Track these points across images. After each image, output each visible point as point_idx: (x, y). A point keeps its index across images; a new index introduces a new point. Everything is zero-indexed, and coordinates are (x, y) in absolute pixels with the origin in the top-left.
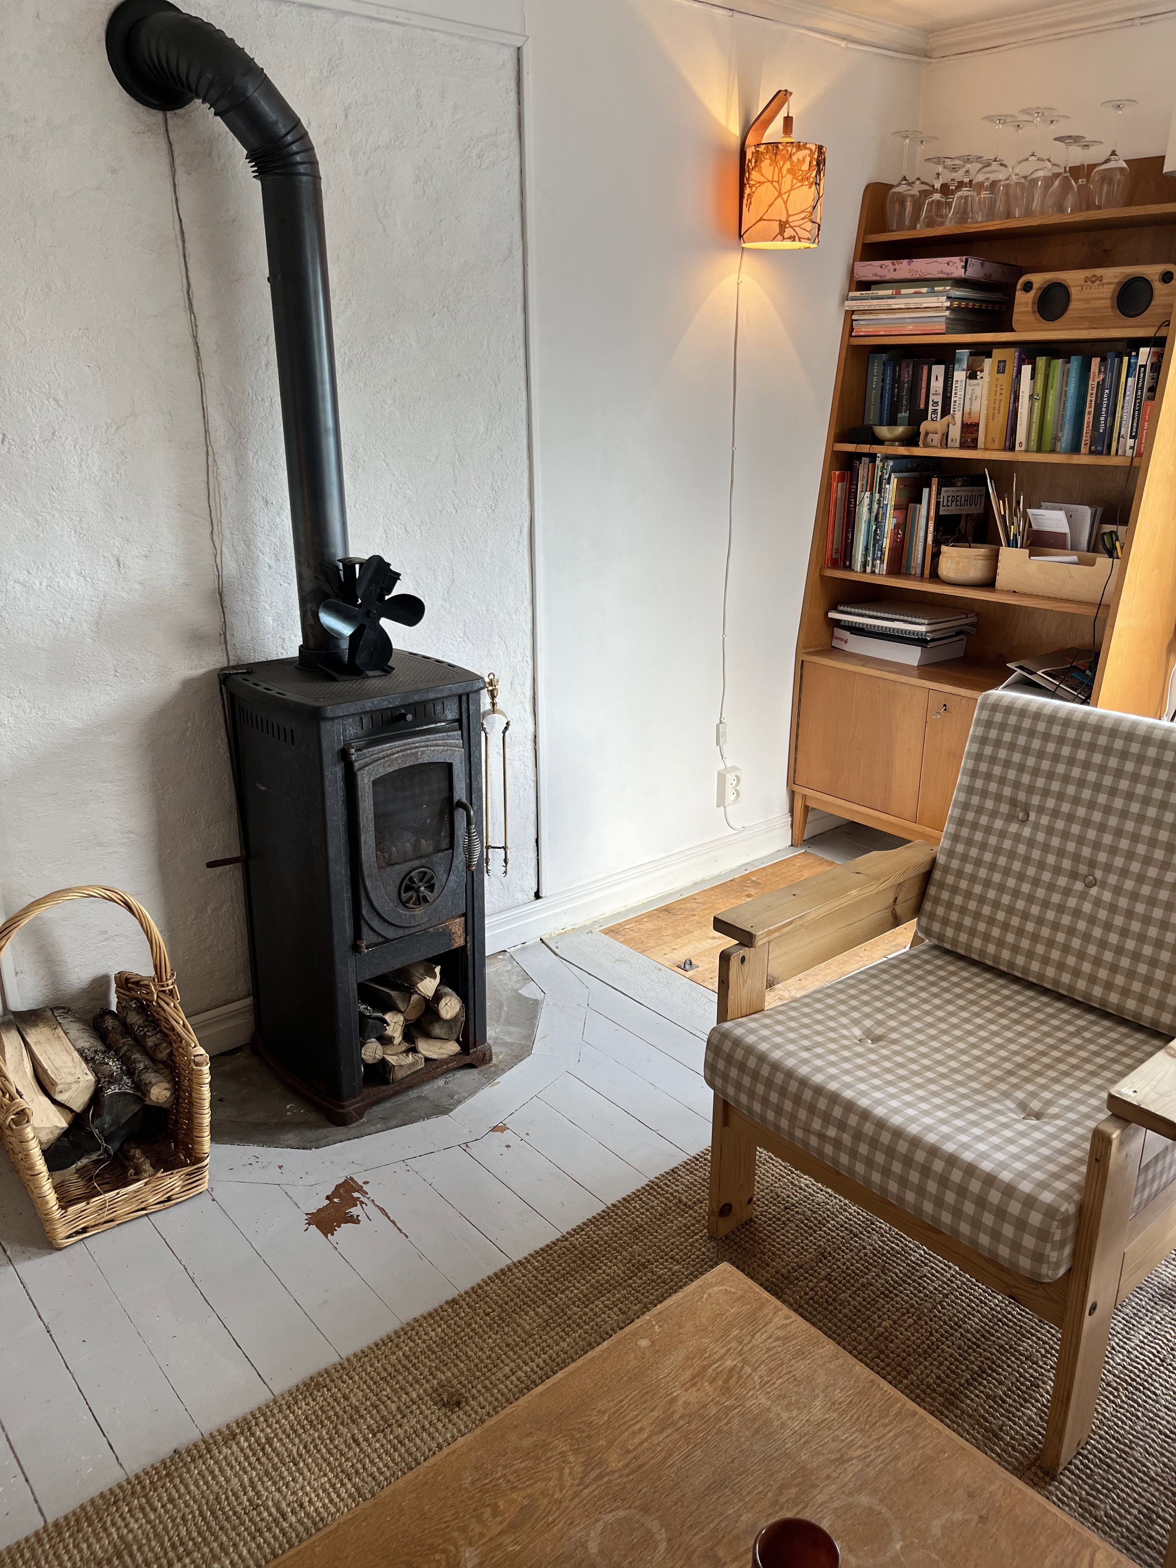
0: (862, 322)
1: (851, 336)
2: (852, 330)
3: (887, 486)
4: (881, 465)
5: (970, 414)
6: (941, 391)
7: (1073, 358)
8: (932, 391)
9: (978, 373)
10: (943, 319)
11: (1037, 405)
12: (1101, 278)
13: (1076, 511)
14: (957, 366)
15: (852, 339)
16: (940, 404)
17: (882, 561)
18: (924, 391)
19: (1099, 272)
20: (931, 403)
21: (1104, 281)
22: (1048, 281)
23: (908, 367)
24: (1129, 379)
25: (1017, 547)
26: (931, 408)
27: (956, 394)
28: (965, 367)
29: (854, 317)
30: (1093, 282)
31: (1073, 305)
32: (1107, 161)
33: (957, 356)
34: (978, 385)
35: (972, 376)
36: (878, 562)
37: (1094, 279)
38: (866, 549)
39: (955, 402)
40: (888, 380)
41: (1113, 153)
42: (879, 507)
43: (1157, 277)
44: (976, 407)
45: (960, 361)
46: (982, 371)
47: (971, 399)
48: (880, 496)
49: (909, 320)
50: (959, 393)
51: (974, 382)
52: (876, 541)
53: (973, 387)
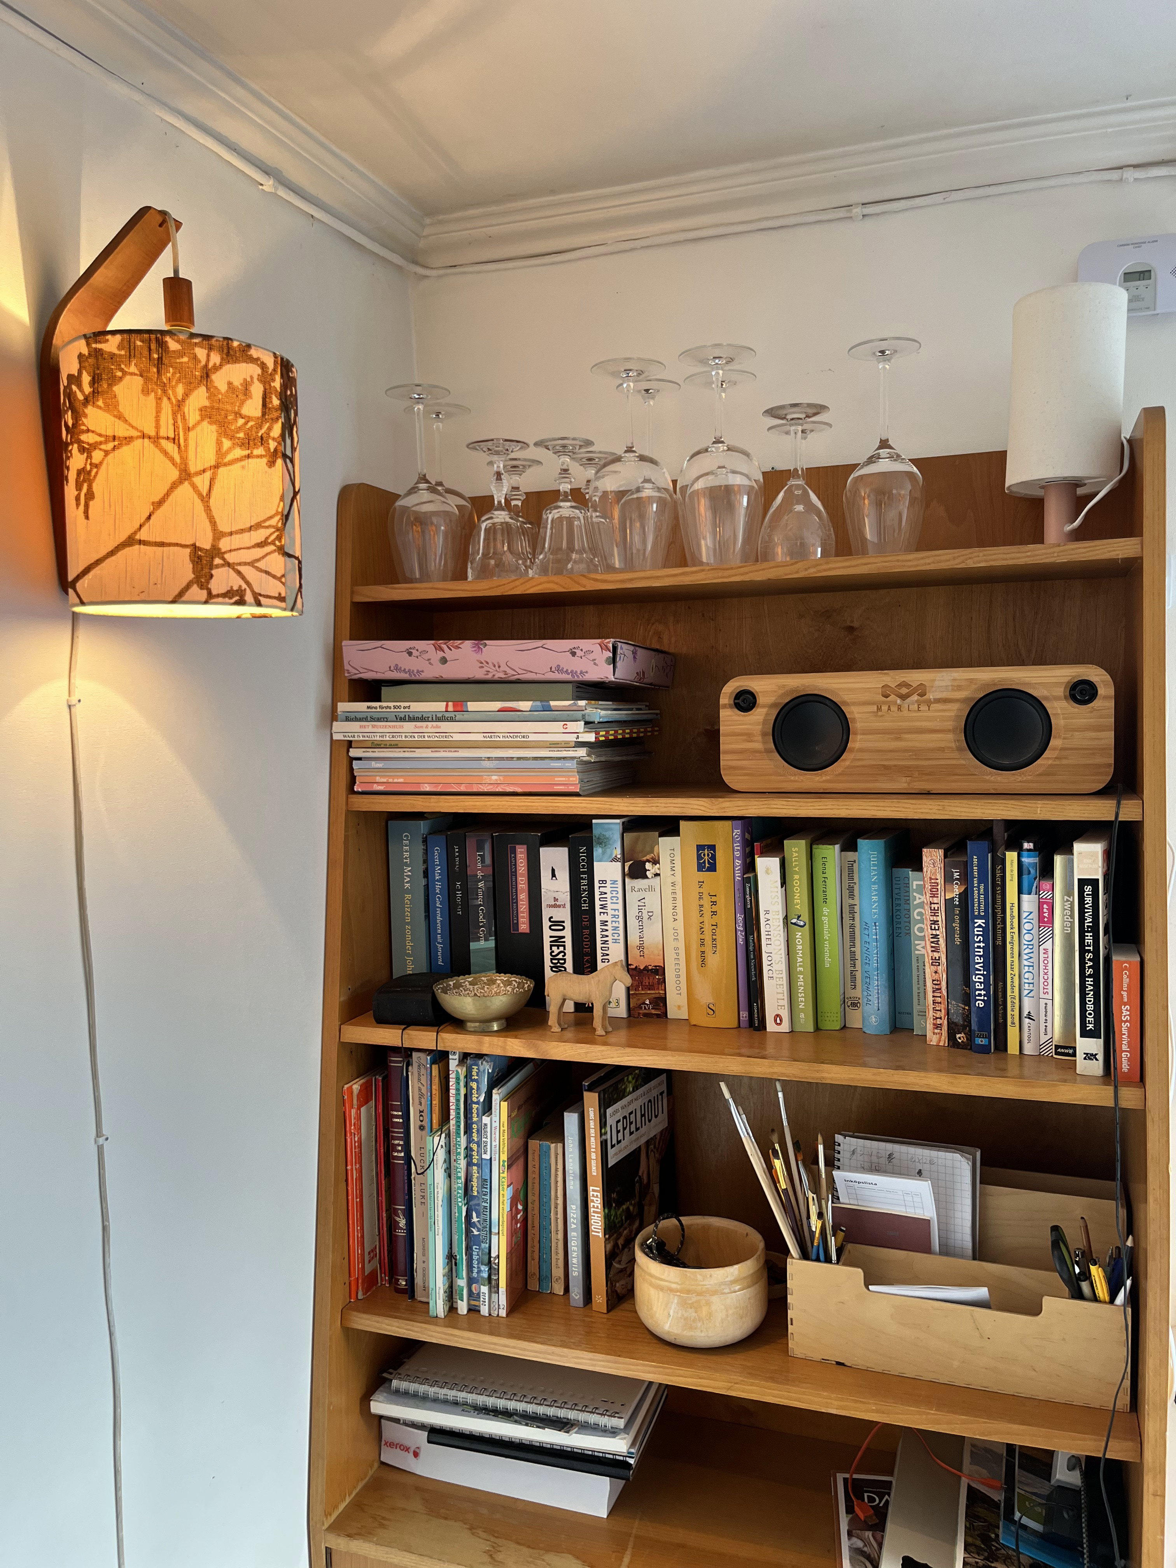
0: (376, 765)
1: (351, 791)
2: (353, 779)
3: (486, 1120)
4: (462, 1071)
5: (641, 947)
6: (565, 897)
7: (862, 843)
8: (546, 900)
9: (648, 866)
10: (572, 765)
11: (801, 938)
12: (922, 691)
13: (931, 1163)
14: (597, 852)
15: (354, 799)
16: (568, 925)
17: (494, 1287)
18: (523, 897)
19: (916, 677)
20: (546, 924)
21: (931, 696)
22: (793, 691)
23: (480, 848)
24: (1025, 897)
25: (828, 1260)
26: (547, 934)
27: (603, 907)
28: (618, 852)
29: (356, 754)
30: (903, 697)
31: (856, 742)
32: (872, 460)
33: (596, 832)
34: (651, 889)
35: (637, 871)
36: (485, 1289)
37: (904, 691)
38: (451, 1257)
39: (604, 923)
40: (438, 873)
41: (884, 444)
42: (469, 1164)
43: (1060, 691)
44: (652, 935)
45: (604, 842)
46: (655, 862)
47: (640, 918)
48: (470, 1140)
50: (610, 906)
51: (640, 883)
52: (471, 1241)
53: (641, 895)
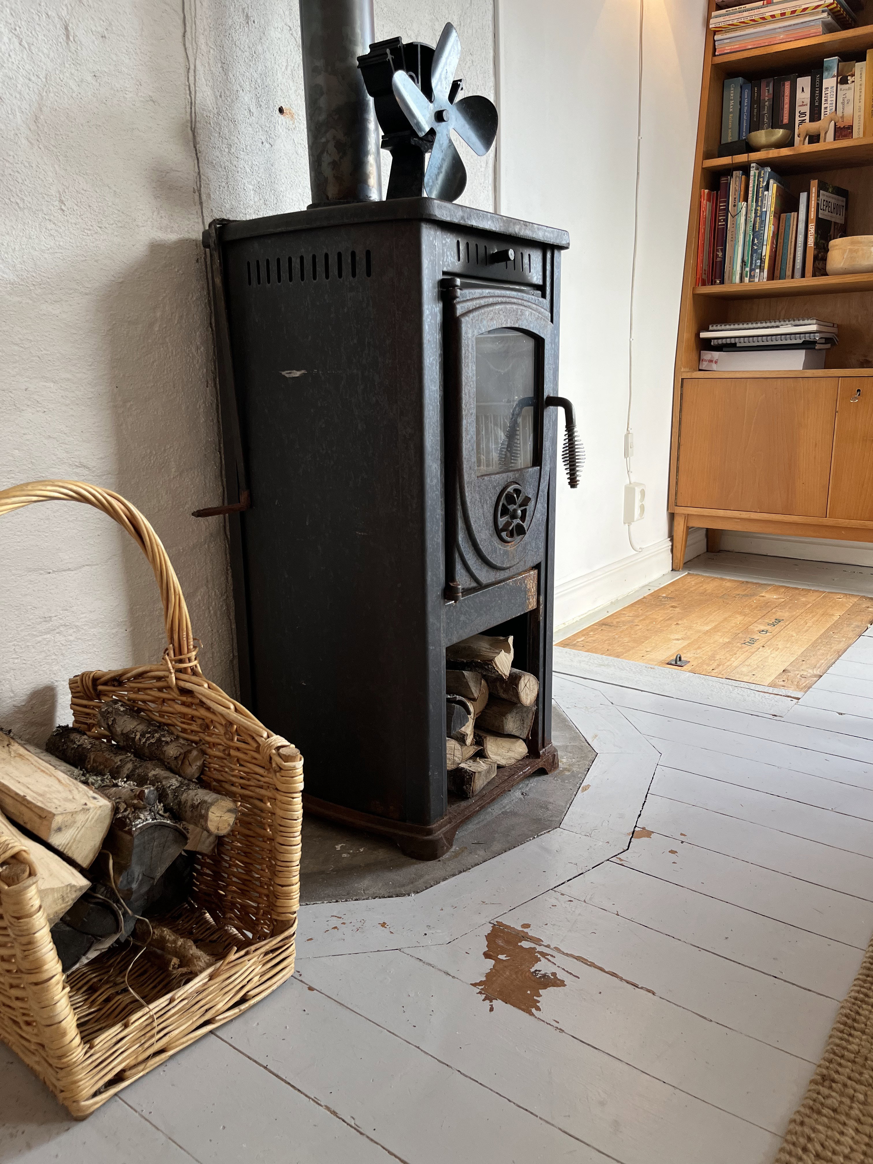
0: (726, 41)
1: (714, 55)
2: (715, 50)
3: (766, 193)
4: (757, 172)
5: (842, 117)
6: (808, 101)
8: (798, 102)
9: (849, 78)
14: (825, 74)
15: (715, 58)
16: (808, 114)
17: (761, 268)
18: (787, 107)
20: (797, 114)
23: (768, 86)
26: (798, 119)
27: (826, 100)
28: (835, 73)
29: (717, 37)
33: (825, 65)
34: (849, 89)
35: (843, 80)
36: (758, 271)
38: (743, 261)
39: (826, 108)
40: (746, 102)
42: (756, 216)
44: (849, 111)
45: (829, 69)
46: (853, 75)
47: (843, 103)
48: (757, 206)
49: (779, 30)
50: (829, 99)
51: (845, 86)
52: (753, 251)
53: (844, 92)
